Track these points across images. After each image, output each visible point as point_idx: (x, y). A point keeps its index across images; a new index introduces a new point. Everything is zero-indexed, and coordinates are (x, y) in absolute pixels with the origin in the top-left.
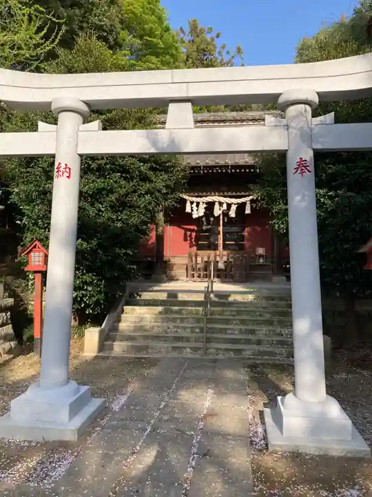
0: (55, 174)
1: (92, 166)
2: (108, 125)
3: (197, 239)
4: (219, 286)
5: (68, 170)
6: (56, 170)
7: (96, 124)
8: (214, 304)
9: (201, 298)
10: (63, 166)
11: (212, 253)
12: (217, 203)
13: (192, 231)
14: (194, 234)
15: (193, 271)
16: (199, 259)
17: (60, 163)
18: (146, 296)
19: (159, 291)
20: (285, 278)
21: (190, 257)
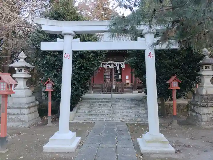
0: (64, 57)
5: (68, 56)
6: (64, 56)
7: (78, 39)
10: (67, 54)
12: (112, 64)
17: (66, 53)
20: (137, 92)
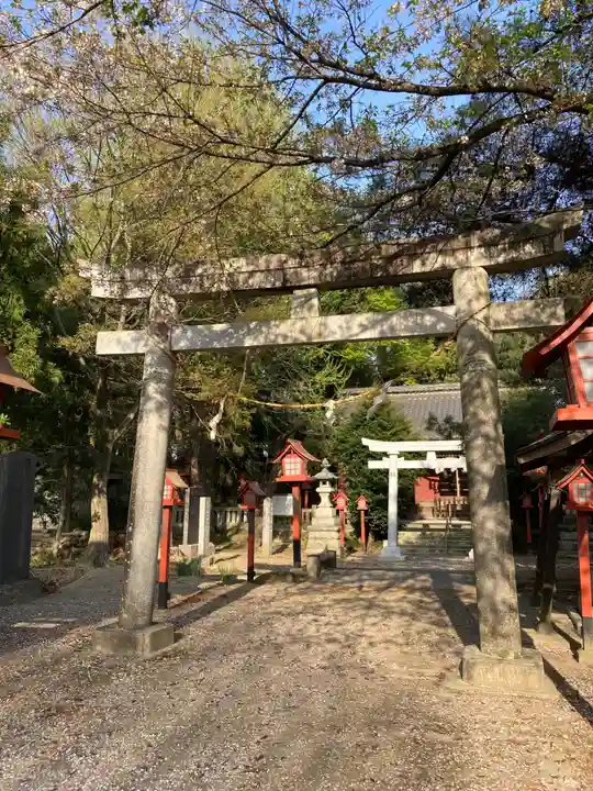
1: (402, 474)
2: (407, 459)
3: (440, 487)
4: (456, 521)
5: (394, 475)
6: (389, 475)
7: (402, 459)
8: (450, 530)
9: (444, 527)
11: (451, 498)
13: (435, 481)
14: (437, 484)
15: (436, 511)
16: (442, 503)
17: (391, 472)
18: (409, 526)
19: (418, 524)
21: (435, 502)
